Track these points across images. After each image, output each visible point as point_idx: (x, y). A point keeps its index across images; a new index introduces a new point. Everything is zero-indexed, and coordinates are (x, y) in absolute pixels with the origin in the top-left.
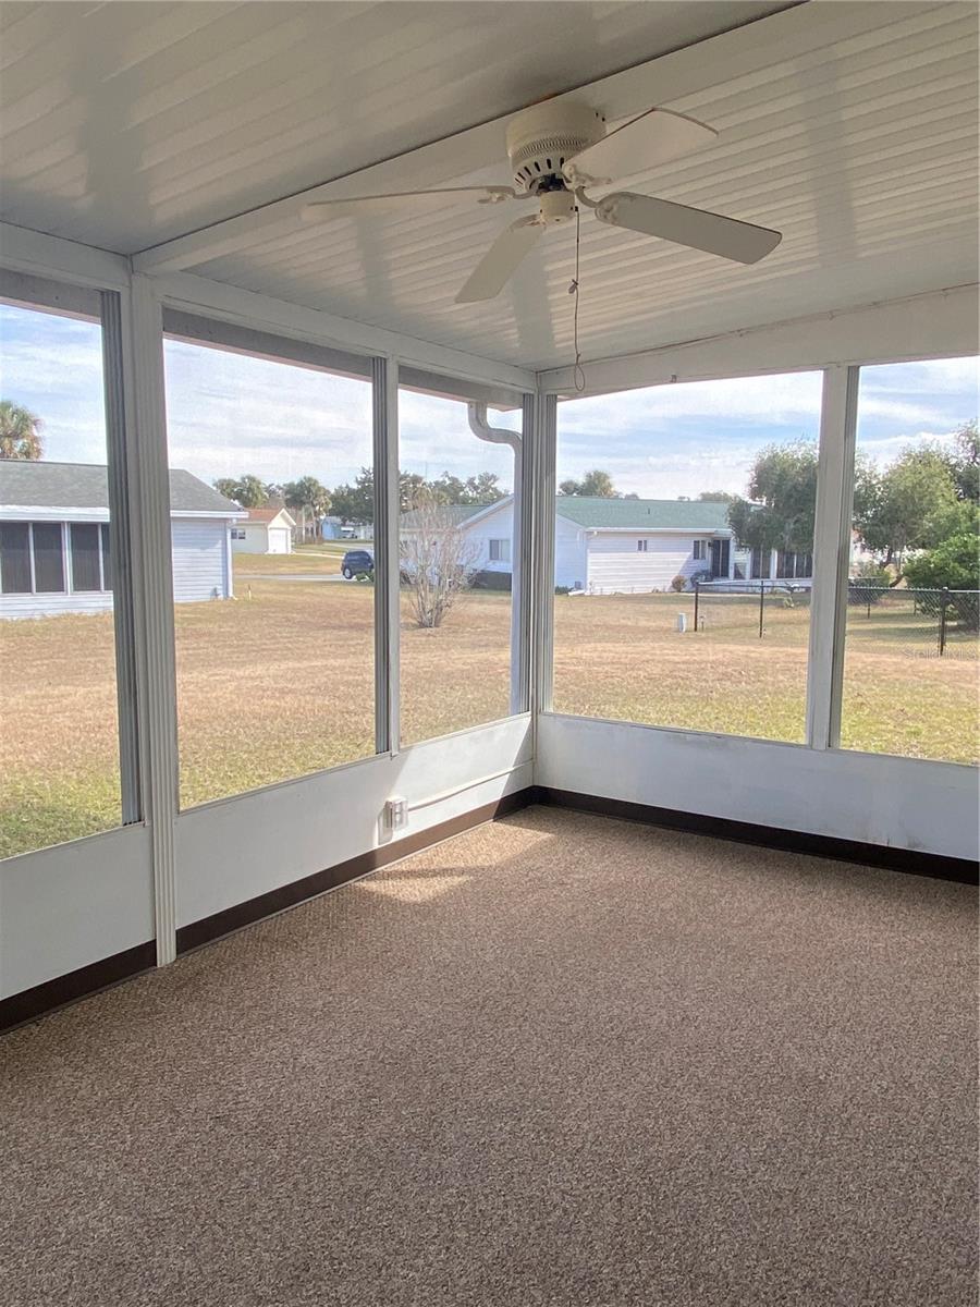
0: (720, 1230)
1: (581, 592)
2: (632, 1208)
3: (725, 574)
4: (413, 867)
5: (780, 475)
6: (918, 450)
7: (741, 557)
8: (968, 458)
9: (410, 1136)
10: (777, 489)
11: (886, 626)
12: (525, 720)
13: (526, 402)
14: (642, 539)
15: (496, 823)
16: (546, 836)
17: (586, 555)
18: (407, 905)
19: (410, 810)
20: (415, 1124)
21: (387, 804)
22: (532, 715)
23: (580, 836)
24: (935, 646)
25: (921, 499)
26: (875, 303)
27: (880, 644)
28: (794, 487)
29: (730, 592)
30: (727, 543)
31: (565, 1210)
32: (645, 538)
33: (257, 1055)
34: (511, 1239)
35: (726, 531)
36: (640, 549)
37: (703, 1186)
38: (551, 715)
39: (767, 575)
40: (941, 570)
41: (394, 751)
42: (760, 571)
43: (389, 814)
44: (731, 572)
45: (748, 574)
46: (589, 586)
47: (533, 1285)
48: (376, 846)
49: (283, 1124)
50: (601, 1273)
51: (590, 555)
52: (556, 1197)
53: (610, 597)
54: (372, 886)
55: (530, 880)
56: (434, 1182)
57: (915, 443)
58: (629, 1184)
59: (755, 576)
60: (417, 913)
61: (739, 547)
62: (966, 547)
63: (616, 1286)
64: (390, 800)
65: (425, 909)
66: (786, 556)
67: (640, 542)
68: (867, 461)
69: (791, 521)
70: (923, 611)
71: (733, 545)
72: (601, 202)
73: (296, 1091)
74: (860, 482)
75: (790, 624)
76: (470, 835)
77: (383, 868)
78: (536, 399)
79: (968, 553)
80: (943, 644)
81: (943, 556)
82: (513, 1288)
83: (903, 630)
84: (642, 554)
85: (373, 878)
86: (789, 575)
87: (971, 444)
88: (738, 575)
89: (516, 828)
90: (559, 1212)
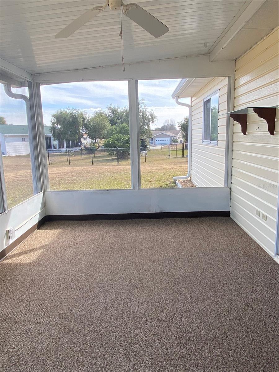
0: (199, 326)
1: (4, 155)
2: (174, 330)
3: (51, 148)
4: (19, 251)
5: (64, 118)
6: (98, 112)
7: (55, 142)
8: (111, 114)
9: (93, 339)
10: (64, 122)
11: (101, 159)
12: (41, 194)
13: (30, 85)
14: (23, 137)
15: (38, 231)
16: (59, 230)
17: (5, 144)
18: (28, 264)
19: (15, 231)
20: (92, 334)
21: (7, 231)
22: (43, 192)
23: (70, 228)
24: (116, 163)
25: (102, 125)
26: (141, 62)
27: (101, 164)
28: (69, 121)
29: (53, 153)
30: (50, 138)
31: (158, 340)
32: (24, 137)
33: (11, 335)
34: (151, 356)
35: (50, 135)
36: (23, 141)
37: (185, 316)
38: (50, 191)
39: (63, 147)
40: (113, 143)
41: (7, 212)
42: (61, 146)
43: (8, 234)
44: (53, 147)
45: (58, 147)
46: (7, 153)
47: (169, 366)
48: (5, 247)
49: (44, 355)
50: (182, 353)
51: (6, 143)
52: (152, 337)
53: (15, 156)
54: (9, 261)
55: (65, 245)
56: (114, 350)
57: (97, 110)
58: (167, 324)
59: (60, 148)
60: (34, 266)
61: (55, 139)
62: (118, 137)
63: (189, 354)
64: (8, 229)
65: (36, 264)
66: (68, 142)
67: (23, 139)
68: (87, 114)
69: (69, 131)
70: (109, 154)
71: (52, 138)
72: (127, 6)
73: (39, 341)
74: (86, 120)
75: (75, 160)
76: (32, 236)
77: (8, 254)
78: (32, 84)
79: (119, 139)
80: (118, 162)
81: (113, 140)
82: (164, 370)
83: (105, 160)
84: (24, 142)
85: (7, 259)
86: (69, 147)
87: (111, 111)
88: (55, 148)
89: (47, 230)
90: (157, 341)
